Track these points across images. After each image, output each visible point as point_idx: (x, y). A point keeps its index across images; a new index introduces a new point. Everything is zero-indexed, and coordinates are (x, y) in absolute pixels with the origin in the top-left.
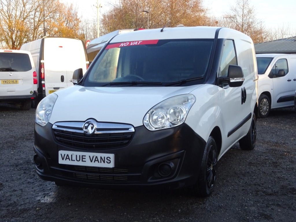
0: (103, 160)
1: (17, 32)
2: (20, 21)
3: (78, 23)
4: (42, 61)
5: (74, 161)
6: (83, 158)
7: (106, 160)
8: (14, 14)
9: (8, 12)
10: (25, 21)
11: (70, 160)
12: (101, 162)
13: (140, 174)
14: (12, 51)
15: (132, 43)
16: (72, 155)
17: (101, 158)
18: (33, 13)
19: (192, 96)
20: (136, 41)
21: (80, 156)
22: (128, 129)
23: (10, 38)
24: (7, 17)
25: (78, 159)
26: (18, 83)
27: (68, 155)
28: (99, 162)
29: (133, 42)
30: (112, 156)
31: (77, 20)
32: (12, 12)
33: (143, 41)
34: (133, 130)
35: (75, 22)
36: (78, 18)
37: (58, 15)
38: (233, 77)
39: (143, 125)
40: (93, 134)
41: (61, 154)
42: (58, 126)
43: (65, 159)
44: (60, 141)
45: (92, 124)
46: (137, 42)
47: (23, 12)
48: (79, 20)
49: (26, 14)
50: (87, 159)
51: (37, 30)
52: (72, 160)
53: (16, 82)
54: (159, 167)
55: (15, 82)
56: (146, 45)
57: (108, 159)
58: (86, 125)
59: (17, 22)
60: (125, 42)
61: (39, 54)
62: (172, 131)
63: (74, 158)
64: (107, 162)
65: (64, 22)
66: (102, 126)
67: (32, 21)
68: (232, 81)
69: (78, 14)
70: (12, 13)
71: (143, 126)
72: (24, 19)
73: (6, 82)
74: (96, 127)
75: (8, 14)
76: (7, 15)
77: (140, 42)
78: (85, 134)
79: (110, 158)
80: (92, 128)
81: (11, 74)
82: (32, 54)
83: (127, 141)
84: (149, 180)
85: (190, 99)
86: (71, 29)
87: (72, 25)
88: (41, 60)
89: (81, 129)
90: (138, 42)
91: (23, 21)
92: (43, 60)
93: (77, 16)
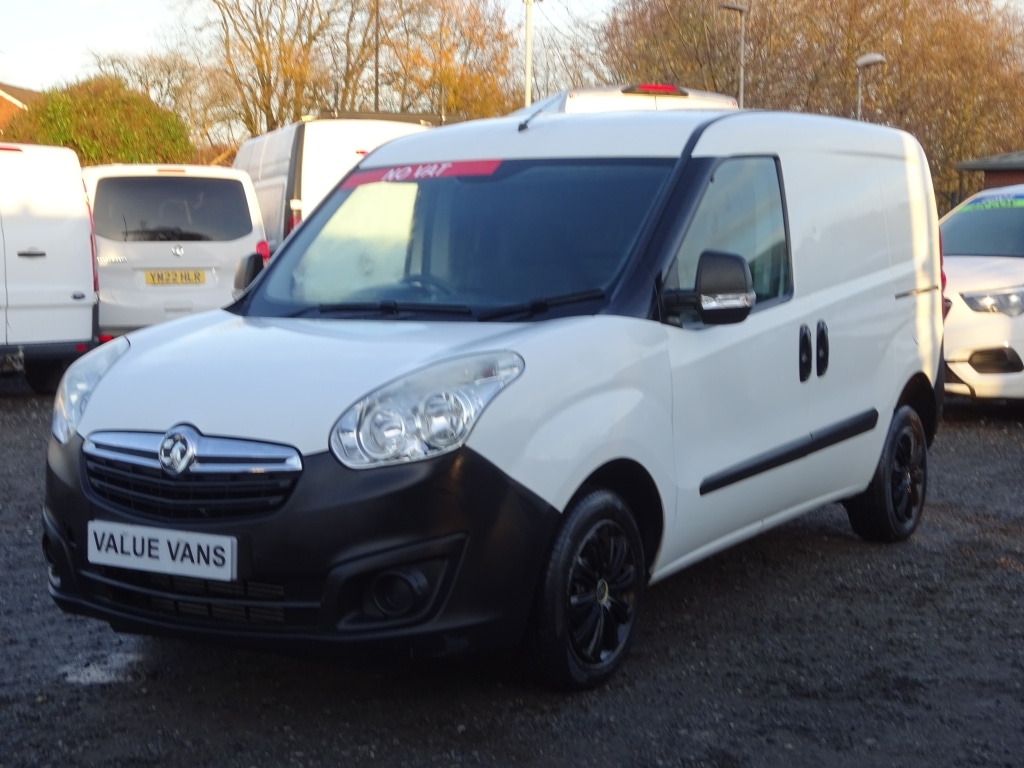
0: (204, 555)
1: (287, 85)
2: (297, 46)
3: (506, 50)
4: (295, 204)
5: (129, 554)
6: (150, 547)
7: (212, 556)
8: (274, 21)
9: (255, 15)
10: (315, 44)
11: (116, 551)
12: (199, 561)
13: (317, 604)
14: (183, 171)
15: (420, 168)
16: (122, 538)
17: (200, 548)
18: (344, 16)
19: (516, 357)
20: (432, 164)
21: (143, 541)
22: (282, 461)
23: (261, 108)
24: (250, 31)
25: (139, 550)
26: (204, 282)
27: (112, 537)
28: (193, 561)
29: (424, 165)
30: (228, 544)
31: (501, 37)
32: (270, 12)
33: (456, 165)
34: (295, 463)
35: (498, 45)
36: (506, 31)
37: (435, 20)
38: (713, 292)
39: (326, 447)
40: (186, 473)
41: (95, 535)
42: (98, 446)
43: (104, 548)
44: (100, 492)
45: (184, 442)
46: (435, 167)
47: (307, 13)
48: (510, 40)
49: (316, 22)
50: (163, 551)
51: (358, 78)
52: (122, 552)
53: (197, 277)
54: (377, 582)
55: (192, 276)
56: (459, 178)
57: (219, 552)
58: (168, 444)
59: (285, 51)
60: (402, 167)
61: (284, 180)
62: (422, 473)
63: (128, 547)
64: (215, 563)
65: (456, 45)
66: (212, 449)
67: (342, 45)
68: (709, 304)
69: (506, 18)
70: (271, 19)
71: (329, 454)
72: (312, 38)
73: (160, 277)
74: (192, 451)
75: (257, 24)
76: (251, 23)
77: (444, 167)
78: (164, 473)
79: (223, 550)
80: (183, 454)
81: (178, 252)
82: (255, 180)
83: (278, 499)
84: (343, 625)
85: (504, 368)
86: (482, 72)
87: (483, 56)
88: (292, 198)
89: (154, 456)
90: (440, 165)
91: (306, 47)
92: (299, 198)
93: (501, 23)
